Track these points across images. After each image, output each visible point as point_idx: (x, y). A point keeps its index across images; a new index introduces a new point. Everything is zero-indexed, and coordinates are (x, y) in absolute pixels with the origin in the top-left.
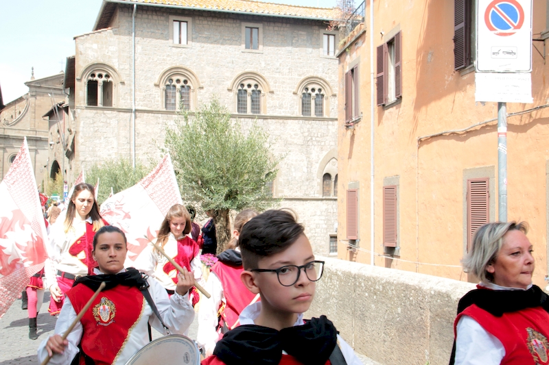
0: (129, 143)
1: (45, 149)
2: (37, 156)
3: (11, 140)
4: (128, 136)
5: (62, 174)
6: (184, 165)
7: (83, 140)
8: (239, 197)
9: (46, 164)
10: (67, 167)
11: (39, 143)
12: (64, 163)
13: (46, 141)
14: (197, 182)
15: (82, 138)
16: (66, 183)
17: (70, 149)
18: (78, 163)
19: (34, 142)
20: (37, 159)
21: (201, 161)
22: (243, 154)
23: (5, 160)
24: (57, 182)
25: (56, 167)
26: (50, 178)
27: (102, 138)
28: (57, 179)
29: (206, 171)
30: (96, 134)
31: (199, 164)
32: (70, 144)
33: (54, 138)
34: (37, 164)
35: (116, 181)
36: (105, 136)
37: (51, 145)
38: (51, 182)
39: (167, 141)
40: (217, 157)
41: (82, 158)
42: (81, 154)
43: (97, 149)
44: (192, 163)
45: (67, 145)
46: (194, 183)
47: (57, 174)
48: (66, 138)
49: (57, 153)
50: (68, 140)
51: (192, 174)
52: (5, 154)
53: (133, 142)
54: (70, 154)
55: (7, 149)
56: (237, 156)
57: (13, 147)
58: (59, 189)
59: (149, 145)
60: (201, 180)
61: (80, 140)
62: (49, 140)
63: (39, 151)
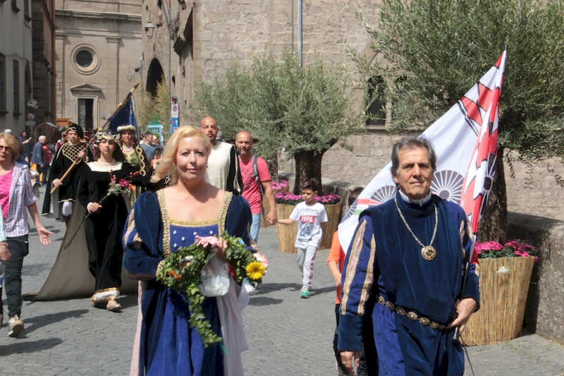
0: (291, 24)
1: (134, 38)
2: (122, 50)
3: (76, 21)
4: (289, 10)
5: (167, 82)
6: (414, 62)
7: (207, 20)
8: (528, 125)
9: (138, 66)
10: (178, 73)
11: (125, 27)
12: (171, 62)
13: (137, 22)
14: (440, 96)
15: (205, 16)
16: (175, 100)
17: (182, 37)
18: (198, 63)
19: (115, 26)
20: (121, 57)
21: (449, 54)
22: (539, 37)
23: (67, 58)
24: (159, 100)
25: (155, 73)
26: (145, 92)
27: (242, 15)
28: (159, 92)
29: (460, 73)
30: (231, 7)
31: (446, 61)
32: (183, 27)
33: (152, 16)
34: (122, 66)
35: (277, 97)
36: (247, 11)
37: (147, 29)
38: (147, 99)
39: (382, 15)
40: (485, 44)
41: (205, 54)
42: (203, 46)
43: (233, 36)
44: (432, 57)
45: (177, 29)
46: (436, 98)
47: (159, 85)
48: (174, 16)
49: (158, 46)
50: (178, 19)
51: (431, 80)
52: (67, 46)
53: (298, 22)
54: (184, 46)
55: (70, 38)
57: (80, 35)
58: (162, 111)
59: (329, 28)
60: (449, 91)
61: (202, 19)
62: (143, 21)
63: (124, 41)
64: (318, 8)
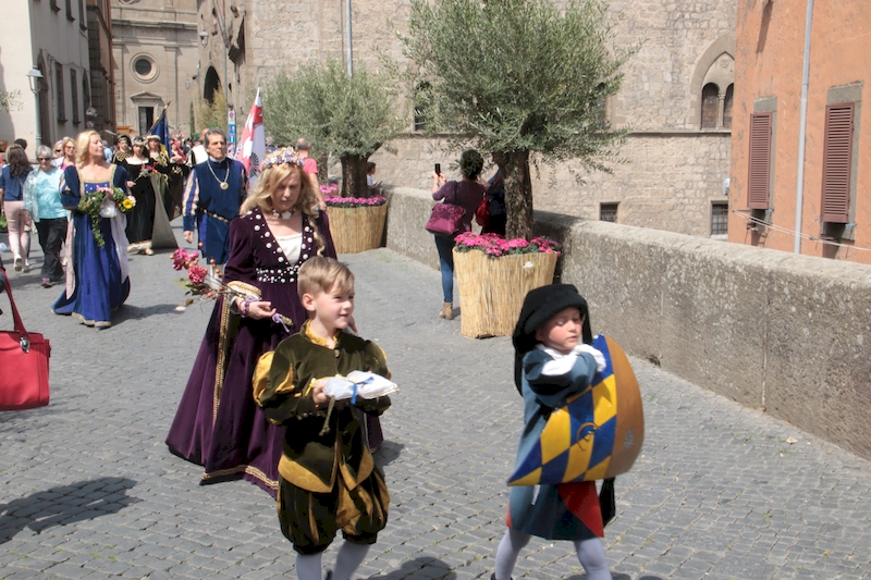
0: (341, 32)
1: (192, 46)
2: (180, 58)
3: (134, 30)
4: (338, 18)
5: (224, 89)
6: (445, 68)
7: (258, 28)
8: (549, 128)
9: (195, 74)
10: (234, 80)
11: (182, 36)
12: (227, 71)
13: (193, 30)
14: (469, 101)
15: (256, 23)
16: (231, 107)
17: (236, 45)
18: (251, 70)
19: (173, 34)
20: (179, 65)
21: (477, 60)
22: (558, 44)
23: (126, 67)
24: (217, 107)
25: (212, 80)
26: (203, 99)
27: (293, 23)
28: (216, 100)
29: (486, 79)
30: (281, 15)
31: (473, 66)
32: (236, 35)
33: (207, 25)
34: (180, 74)
35: (322, 101)
36: (297, 19)
37: (202, 38)
38: (205, 106)
39: (413, 22)
40: (509, 51)
41: (257, 61)
42: (255, 53)
43: (284, 44)
44: (460, 64)
45: (231, 37)
46: (464, 102)
47: (216, 92)
48: (228, 24)
49: (214, 54)
50: (231, 27)
51: (461, 85)
52: (125, 55)
53: (347, 30)
54: (237, 54)
55: (129, 47)
56: (545, 50)
57: (138, 44)
58: (220, 118)
59: (377, 36)
60: (478, 96)
61: (253, 27)
62: (198, 29)
63: (182, 49)
64: (366, 17)
